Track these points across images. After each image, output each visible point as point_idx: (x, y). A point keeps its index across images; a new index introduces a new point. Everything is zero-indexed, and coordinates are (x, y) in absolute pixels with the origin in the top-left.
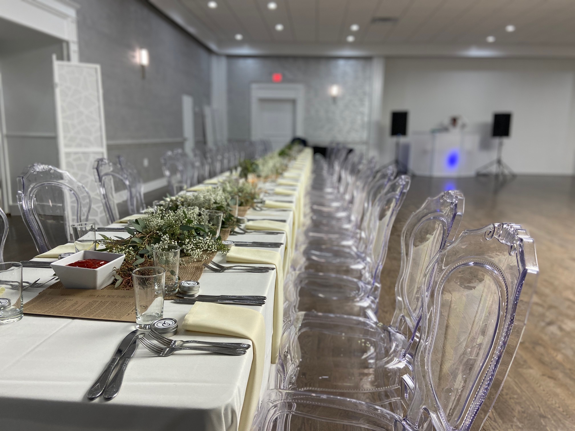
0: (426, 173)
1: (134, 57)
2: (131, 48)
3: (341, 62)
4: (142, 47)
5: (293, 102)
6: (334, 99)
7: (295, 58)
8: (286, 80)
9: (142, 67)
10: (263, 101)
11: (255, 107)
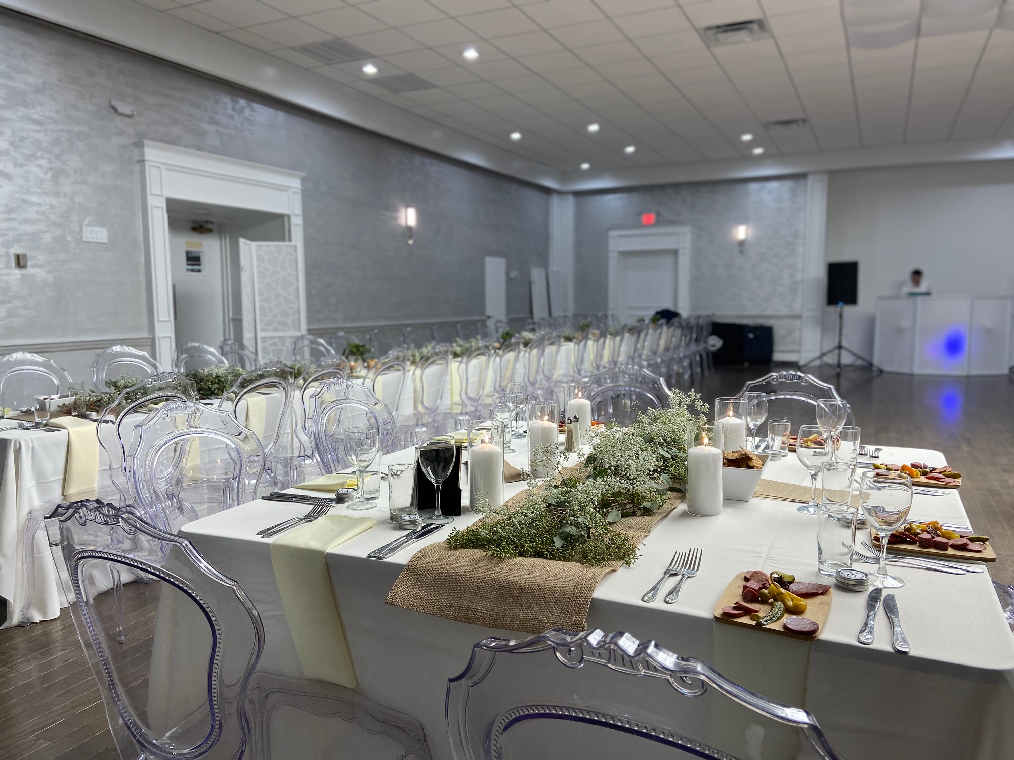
0: (906, 370)
1: (396, 218)
2: (392, 209)
3: (754, 186)
4: (408, 206)
5: (675, 253)
6: (742, 244)
7: (677, 187)
8: (661, 221)
9: (409, 229)
10: (624, 254)
11: (613, 263)
